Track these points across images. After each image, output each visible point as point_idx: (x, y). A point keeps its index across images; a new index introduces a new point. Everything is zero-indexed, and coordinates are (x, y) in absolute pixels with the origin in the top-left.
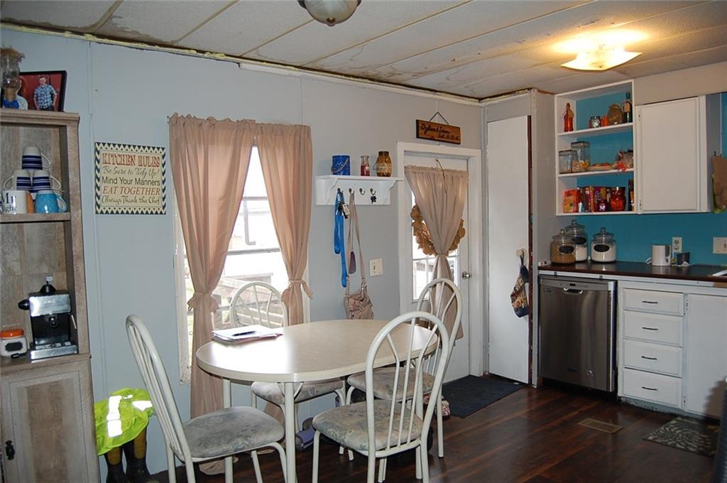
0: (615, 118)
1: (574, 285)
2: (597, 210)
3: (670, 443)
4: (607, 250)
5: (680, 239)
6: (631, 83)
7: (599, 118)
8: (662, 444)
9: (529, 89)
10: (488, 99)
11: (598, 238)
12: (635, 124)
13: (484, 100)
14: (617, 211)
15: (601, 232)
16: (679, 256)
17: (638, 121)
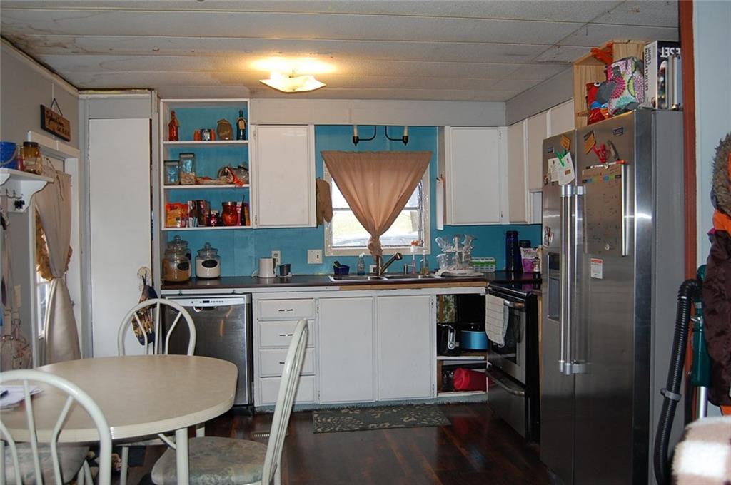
0: (226, 133)
1: (208, 302)
2: (209, 225)
3: (337, 429)
4: (215, 266)
5: (278, 252)
6: (247, 102)
7: (209, 131)
8: (331, 432)
9: (150, 89)
10: (92, 91)
11: (202, 254)
12: (250, 141)
13: (86, 92)
14: (231, 225)
15: (206, 247)
16: (281, 267)
17: (253, 139)
